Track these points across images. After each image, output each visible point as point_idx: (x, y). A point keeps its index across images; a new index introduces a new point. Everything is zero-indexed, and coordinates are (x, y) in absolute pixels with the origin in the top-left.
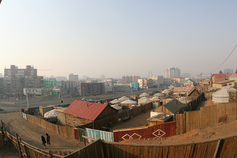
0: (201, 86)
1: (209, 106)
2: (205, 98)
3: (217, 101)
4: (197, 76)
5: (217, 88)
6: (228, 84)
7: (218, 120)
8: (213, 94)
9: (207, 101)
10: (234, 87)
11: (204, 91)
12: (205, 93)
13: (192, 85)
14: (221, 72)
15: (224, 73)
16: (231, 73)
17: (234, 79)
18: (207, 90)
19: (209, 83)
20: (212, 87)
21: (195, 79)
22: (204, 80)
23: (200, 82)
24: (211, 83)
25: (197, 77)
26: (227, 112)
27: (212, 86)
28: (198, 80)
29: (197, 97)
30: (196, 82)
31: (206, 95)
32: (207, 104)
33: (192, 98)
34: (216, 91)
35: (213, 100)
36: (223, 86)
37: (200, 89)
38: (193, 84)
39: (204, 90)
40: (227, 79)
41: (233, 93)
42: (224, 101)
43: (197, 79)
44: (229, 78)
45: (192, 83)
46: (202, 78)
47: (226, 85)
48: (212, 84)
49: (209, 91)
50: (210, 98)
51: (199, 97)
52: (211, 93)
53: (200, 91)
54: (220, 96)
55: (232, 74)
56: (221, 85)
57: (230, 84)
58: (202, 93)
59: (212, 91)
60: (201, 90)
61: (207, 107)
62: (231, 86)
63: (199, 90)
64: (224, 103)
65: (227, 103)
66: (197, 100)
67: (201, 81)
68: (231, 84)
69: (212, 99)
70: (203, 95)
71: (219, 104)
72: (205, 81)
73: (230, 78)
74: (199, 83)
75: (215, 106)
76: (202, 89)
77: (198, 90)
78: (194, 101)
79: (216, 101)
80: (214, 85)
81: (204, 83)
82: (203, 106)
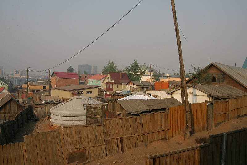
0: (26, 92)
1: (43, 131)
2: (34, 116)
3: (61, 122)
4: (17, 72)
5: (61, 97)
6: (85, 92)
7: (66, 158)
8: (51, 110)
9: (38, 123)
10: (98, 98)
11: (31, 103)
12: (34, 106)
13: (5, 91)
14: (71, 70)
15: (77, 71)
16: (92, 73)
17: (98, 84)
18: (38, 100)
19: (45, 87)
20: (50, 95)
21: (13, 78)
22: (33, 81)
23: (24, 86)
24: (47, 88)
25: (17, 76)
26: (83, 142)
27: (49, 93)
28: (20, 81)
29: (16, 115)
30: (16, 85)
31: (37, 111)
32: (40, 127)
33: (5, 117)
34: (58, 104)
35: (52, 120)
36: (74, 94)
37: (24, 99)
38: (7, 88)
39: (33, 101)
40: (83, 83)
41: (95, 108)
42: (77, 123)
43: (17, 78)
44: (87, 81)
45: (6, 86)
46: (30, 77)
47: (80, 94)
48: (50, 90)
49: (43, 103)
50: (45, 116)
51: (21, 114)
52: (47, 108)
53: (23, 103)
54: (67, 112)
55: (94, 75)
56: (70, 92)
57: (88, 93)
58: (27, 106)
59: (49, 103)
60: (25, 101)
61: (39, 134)
62: (90, 95)
63: (21, 100)
64: (77, 127)
65: (82, 126)
66: (17, 120)
67: (27, 83)
68: (91, 93)
69: (49, 118)
70: (30, 110)
71: (64, 127)
72: (34, 84)
73: (89, 81)
74: (21, 88)
75: (56, 131)
76: (29, 99)
77: (18, 101)
78: (9, 122)
79: (58, 122)
80: (53, 92)
81: (32, 87)
82: (30, 132)
